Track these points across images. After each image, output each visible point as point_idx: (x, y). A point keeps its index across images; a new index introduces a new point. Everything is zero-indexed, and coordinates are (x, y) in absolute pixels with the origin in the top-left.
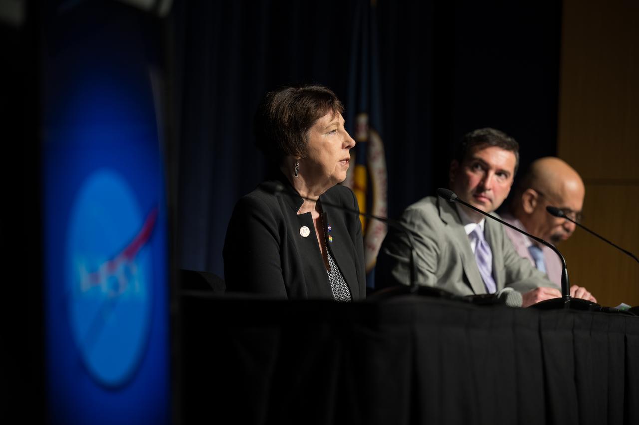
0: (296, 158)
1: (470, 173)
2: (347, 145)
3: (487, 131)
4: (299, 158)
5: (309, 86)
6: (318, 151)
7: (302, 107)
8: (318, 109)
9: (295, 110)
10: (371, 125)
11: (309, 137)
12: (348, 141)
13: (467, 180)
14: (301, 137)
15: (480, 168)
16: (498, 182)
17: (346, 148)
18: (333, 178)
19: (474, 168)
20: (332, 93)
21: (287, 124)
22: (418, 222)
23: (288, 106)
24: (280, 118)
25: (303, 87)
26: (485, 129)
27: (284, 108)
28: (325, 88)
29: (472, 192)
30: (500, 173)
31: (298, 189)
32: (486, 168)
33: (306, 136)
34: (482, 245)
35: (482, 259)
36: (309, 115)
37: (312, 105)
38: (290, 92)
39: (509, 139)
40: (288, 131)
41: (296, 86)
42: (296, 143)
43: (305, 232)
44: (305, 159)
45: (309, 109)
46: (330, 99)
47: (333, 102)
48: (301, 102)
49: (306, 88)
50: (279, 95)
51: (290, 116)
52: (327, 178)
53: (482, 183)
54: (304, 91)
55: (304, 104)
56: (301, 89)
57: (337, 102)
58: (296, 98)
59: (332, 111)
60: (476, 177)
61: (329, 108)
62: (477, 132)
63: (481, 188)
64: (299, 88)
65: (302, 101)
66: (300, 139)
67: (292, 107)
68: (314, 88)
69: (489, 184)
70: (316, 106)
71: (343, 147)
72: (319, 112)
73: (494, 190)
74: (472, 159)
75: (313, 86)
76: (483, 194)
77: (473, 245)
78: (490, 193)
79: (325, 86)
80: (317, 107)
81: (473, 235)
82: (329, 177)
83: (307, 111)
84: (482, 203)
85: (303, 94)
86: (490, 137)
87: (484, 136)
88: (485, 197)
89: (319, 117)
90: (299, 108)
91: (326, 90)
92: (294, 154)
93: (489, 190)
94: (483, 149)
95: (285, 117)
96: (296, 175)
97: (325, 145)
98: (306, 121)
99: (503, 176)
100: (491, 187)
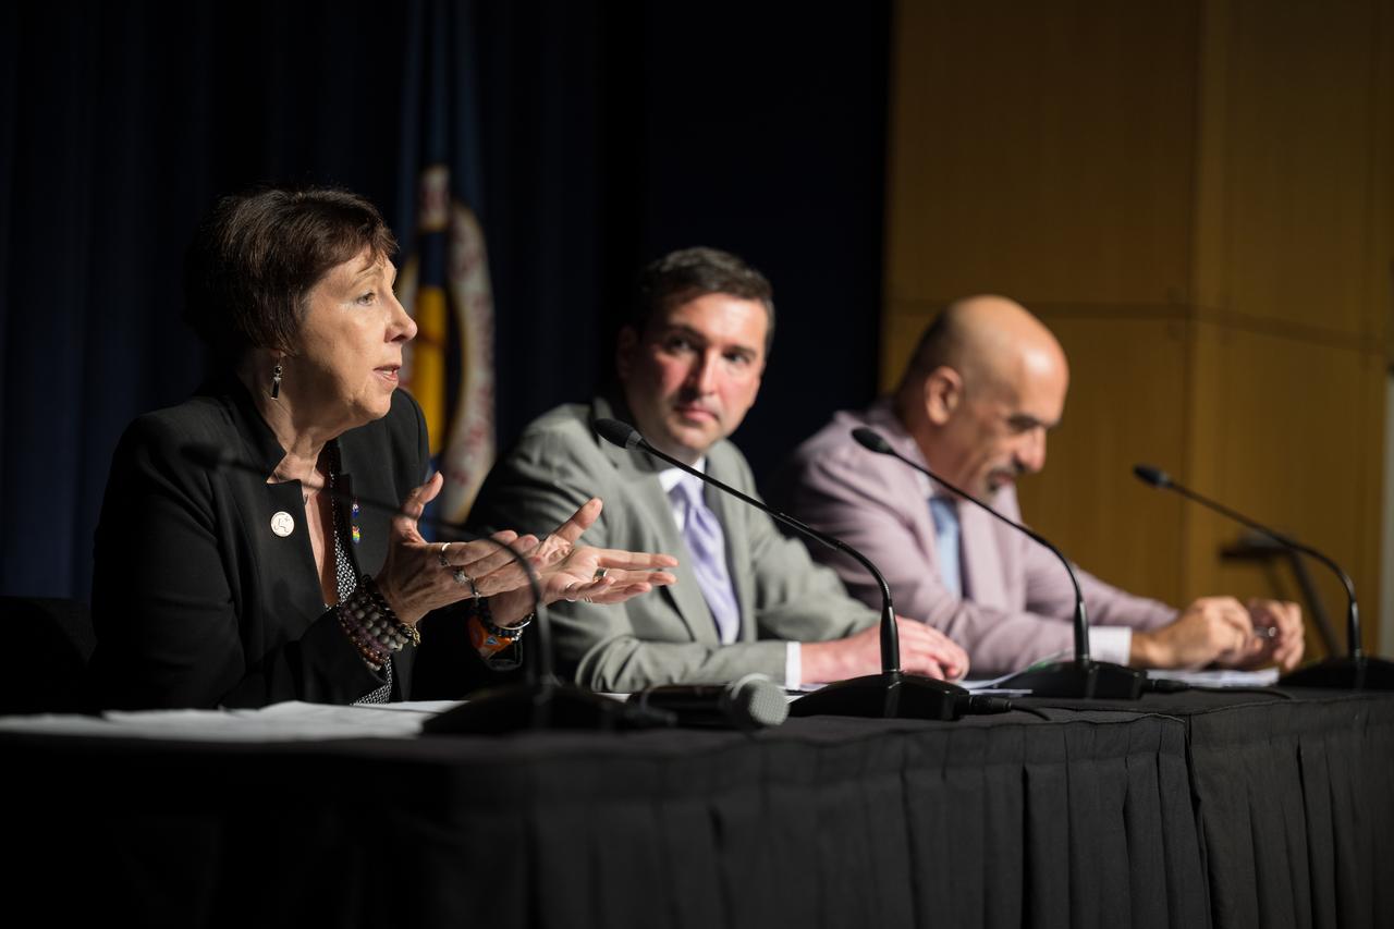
0: (275, 354)
1: (663, 357)
2: (398, 332)
3: (696, 256)
4: (283, 354)
5: (320, 189)
6: (328, 343)
7: (299, 236)
8: (336, 243)
9: (281, 242)
10: (455, 193)
11: (311, 307)
12: (398, 324)
13: (658, 374)
14: (291, 306)
15: (685, 346)
16: (730, 373)
17: (393, 340)
18: (359, 408)
19: (672, 346)
20: (369, 208)
21: (258, 273)
22: (558, 461)
23: (266, 233)
24: (245, 258)
25: (304, 191)
26: (691, 252)
27: (255, 236)
28: (357, 198)
29: (671, 399)
30: (733, 353)
31: (275, 424)
32: (699, 346)
33: (302, 306)
34: (699, 518)
35: (700, 550)
36: (313, 257)
37: (322, 235)
38: (274, 199)
39: (748, 274)
40: (262, 291)
41: (290, 187)
42: (277, 320)
43: (283, 524)
44: (296, 357)
45: (314, 241)
46: (366, 222)
47: (372, 229)
48: (295, 224)
49: (314, 194)
50: (247, 204)
51: (267, 255)
52: (346, 406)
53: (692, 379)
54: (307, 200)
55: (303, 230)
56: (300, 194)
57: (382, 231)
58: (285, 217)
59: (368, 251)
60: (678, 366)
61: (362, 243)
62: (674, 259)
63: (690, 392)
64: (295, 191)
65: (299, 223)
66: (289, 309)
67: (275, 234)
68: (332, 195)
69: (708, 382)
70: (331, 237)
71: (389, 338)
72: (338, 251)
73: (721, 392)
74: (665, 326)
75: (328, 190)
76: (696, 404)
77: (678, 518)
78: (712, 402)
79: (356, 192)
80: (334, 239)
81: (678, 492)
82: (349, 404)
83: (309, 247)
84: (696, 424)
85: (304, 207)
86: (702, 271)
87: (690, 268)
88: (702, 411)
89: (335, 263)
90: (290, 237)
91: (358, 203)
92: (272, 343)
93: (711, 394)
94: (688, 300)
95: (257, 257)
96: (275, 395)
97: (347, 330)
98: (306, 270)
99: (740, 361)
100: (714, 387)
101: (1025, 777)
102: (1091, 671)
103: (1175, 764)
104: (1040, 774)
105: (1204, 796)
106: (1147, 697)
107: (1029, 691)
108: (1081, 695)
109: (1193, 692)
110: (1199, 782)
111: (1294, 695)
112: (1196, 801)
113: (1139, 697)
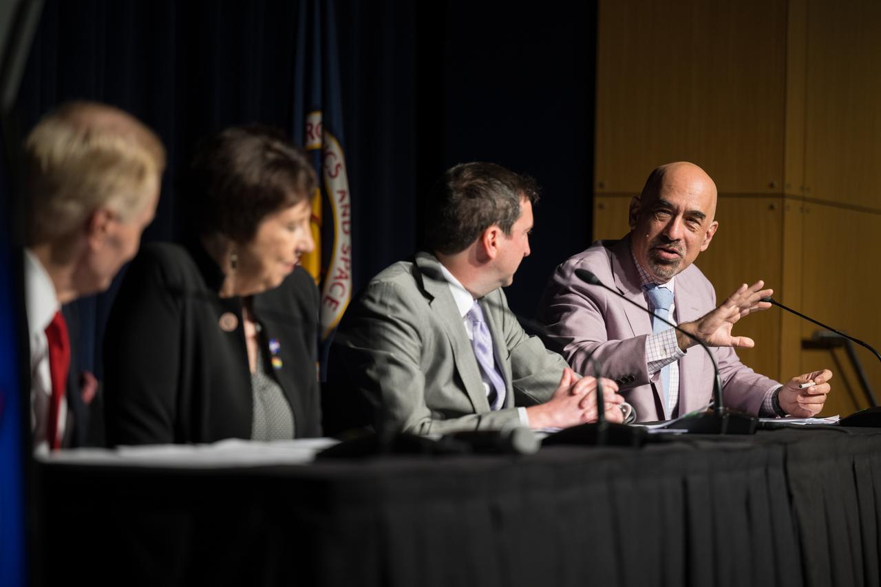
34: (480, 328)
81: (470, 315)
101: (685, 484)
102: (724, 417)
103: (777, 474)
104: (695, 481)
105: (795, 493)
106: (759, 433)
107: (686, 431)
108: (719, 432)
109: (787, 430)
110: (793, 485)
111: (850, 431)
112: (790, 497)
113: (755, 432)
